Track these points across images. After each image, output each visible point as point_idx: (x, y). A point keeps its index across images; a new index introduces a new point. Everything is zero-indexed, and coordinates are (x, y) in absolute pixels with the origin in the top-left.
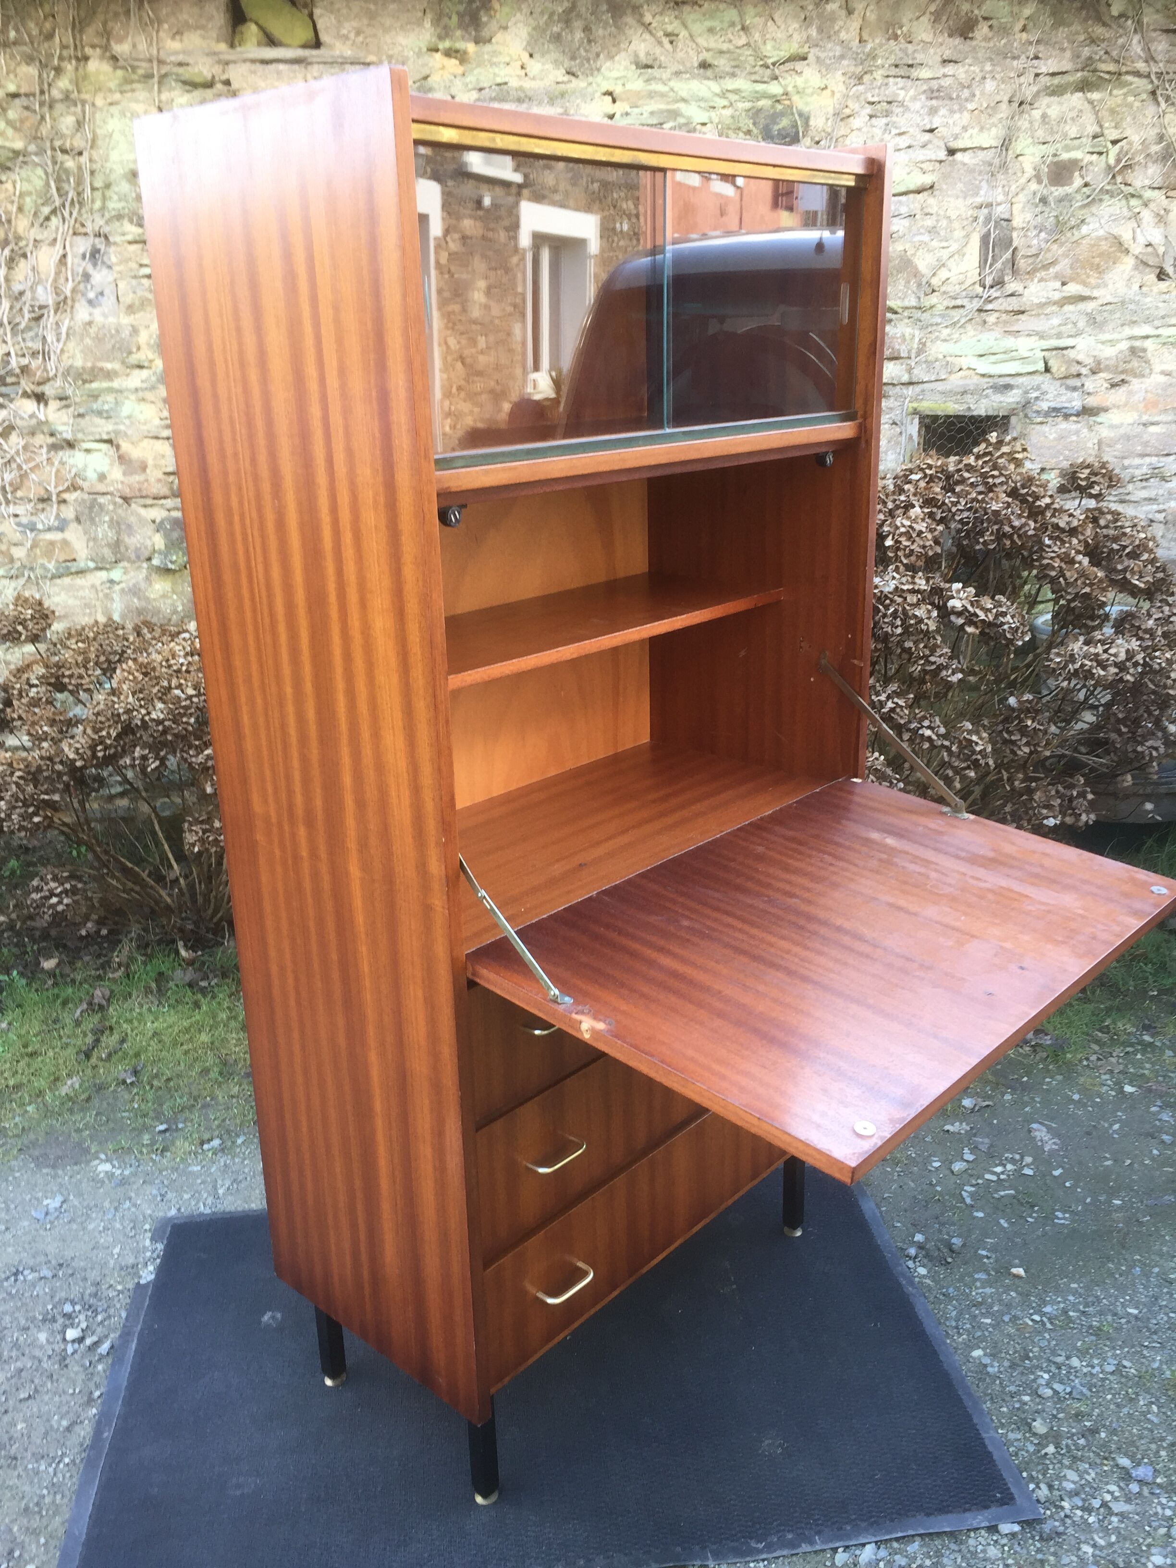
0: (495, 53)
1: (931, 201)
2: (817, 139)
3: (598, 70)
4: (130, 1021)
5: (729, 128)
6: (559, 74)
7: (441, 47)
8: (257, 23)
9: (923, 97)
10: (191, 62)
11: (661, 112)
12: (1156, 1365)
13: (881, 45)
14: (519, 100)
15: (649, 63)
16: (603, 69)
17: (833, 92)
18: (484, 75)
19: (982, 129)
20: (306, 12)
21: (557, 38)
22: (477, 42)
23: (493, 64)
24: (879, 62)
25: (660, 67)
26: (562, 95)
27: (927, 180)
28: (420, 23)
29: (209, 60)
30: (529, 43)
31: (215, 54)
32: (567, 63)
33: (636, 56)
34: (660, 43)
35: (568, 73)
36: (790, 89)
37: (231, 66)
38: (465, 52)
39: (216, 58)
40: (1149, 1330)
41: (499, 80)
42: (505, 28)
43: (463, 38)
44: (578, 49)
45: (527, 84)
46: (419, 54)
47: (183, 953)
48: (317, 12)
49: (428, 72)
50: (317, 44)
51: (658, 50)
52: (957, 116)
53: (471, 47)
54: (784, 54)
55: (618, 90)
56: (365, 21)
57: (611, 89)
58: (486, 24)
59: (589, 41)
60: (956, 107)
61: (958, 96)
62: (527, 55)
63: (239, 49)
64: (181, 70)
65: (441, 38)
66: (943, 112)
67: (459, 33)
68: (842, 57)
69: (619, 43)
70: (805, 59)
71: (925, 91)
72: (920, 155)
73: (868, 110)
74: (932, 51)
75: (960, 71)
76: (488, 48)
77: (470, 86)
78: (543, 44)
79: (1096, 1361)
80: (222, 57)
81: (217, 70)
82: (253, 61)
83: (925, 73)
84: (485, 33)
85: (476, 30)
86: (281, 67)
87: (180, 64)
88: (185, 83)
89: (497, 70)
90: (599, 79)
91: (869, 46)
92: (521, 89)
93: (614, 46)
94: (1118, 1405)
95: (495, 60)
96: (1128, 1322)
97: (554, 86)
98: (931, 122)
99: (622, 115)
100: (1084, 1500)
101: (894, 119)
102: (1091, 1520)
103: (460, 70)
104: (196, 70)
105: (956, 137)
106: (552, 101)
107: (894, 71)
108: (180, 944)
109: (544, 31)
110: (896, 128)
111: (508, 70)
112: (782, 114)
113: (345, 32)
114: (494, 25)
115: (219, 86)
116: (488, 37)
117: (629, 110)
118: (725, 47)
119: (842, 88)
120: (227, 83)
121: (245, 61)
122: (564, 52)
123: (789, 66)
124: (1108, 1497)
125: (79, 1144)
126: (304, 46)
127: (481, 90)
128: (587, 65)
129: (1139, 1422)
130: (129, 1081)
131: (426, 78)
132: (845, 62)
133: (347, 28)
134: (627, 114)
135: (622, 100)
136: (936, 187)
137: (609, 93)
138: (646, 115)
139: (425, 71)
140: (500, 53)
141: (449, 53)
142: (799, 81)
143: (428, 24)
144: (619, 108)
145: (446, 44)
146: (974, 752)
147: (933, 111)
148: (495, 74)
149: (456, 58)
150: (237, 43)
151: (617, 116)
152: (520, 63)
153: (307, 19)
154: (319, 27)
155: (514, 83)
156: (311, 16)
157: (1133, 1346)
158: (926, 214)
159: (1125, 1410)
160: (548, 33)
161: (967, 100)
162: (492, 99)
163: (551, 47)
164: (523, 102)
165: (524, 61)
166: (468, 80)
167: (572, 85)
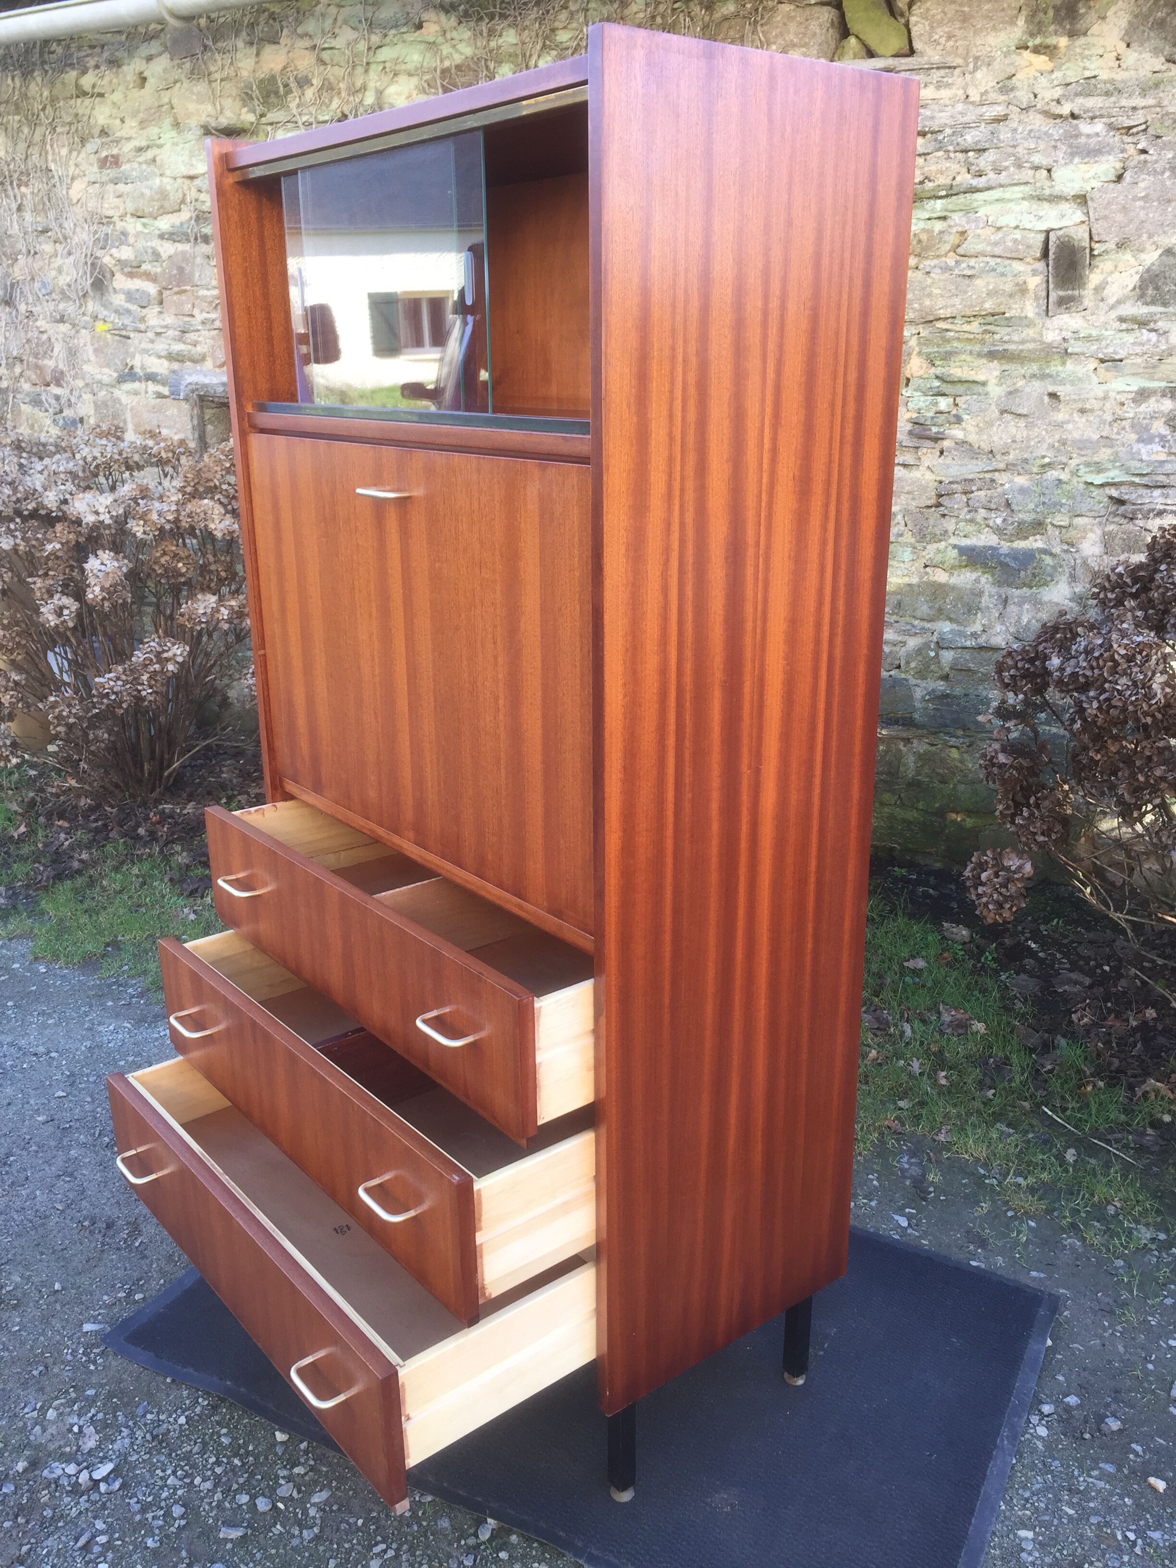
0: (1088, 46)
6: (1158, 63)
7: (1030, 44)
8: (857, 37)
14: (1108, 94)
18: (1072, 72)
20: (903, 21)
21: (1161, 24)
22: (1070, 36)
23: (1084, 57)
26: (1157, 85)
28: (1012, 22)
30: (1127, 33)
32: (1169, 50)
35: (1168, 61)
38: (1056, 47)
41: (1088, 74)
42: (1104, 18)
43: (1056, 32)
45: (1120, 76)
46: (1007, 54)
48: (913, 19)
49: (1013, 72)
50: (912, 52)
53: (1063, 42)
56: (958, 25)
58: (1083, 15)
62: (1124, 45)
63: (837, 63)
65: (1032, 35)
67: (1052, 28)
76: (1082, 40)
77: (1056, 83)
78: (1144, 31)
84: (1080, 26)
85: (1071, 24)
89: (1087, 64)
92: (1112, 82)
95: (1087, 52)
97: (1150, 75)
103: (1050, 66)
106: (1144, 93)
109: (1147, 17)
111: (1100, 62)
113: (936, 37)
114: (1093, 15)
116: (1083, 30)
122: (1165, 38)
126: (897, 55)
127: (1068, 85)
131: (1010, 78)
133: (939, 33)
139: (1011, 71)
140: (1094, 45)
141: (1037, 50)
143: (1021, 22)
145: (1038, 41)
148: (1084, 68)
149: (1044, 54)
150: (836, 58)
152: (1115, 54)
153: (903, 28)
154: (914, 34)
155: (1104, 75)
156: (907, 25)
160: (1151, 19)
162: (1077, 95)
163: (1152, 34)
164: (1112, 95)
165: (1119, 52)
166: (1054, 76)
167: (1171, 74)
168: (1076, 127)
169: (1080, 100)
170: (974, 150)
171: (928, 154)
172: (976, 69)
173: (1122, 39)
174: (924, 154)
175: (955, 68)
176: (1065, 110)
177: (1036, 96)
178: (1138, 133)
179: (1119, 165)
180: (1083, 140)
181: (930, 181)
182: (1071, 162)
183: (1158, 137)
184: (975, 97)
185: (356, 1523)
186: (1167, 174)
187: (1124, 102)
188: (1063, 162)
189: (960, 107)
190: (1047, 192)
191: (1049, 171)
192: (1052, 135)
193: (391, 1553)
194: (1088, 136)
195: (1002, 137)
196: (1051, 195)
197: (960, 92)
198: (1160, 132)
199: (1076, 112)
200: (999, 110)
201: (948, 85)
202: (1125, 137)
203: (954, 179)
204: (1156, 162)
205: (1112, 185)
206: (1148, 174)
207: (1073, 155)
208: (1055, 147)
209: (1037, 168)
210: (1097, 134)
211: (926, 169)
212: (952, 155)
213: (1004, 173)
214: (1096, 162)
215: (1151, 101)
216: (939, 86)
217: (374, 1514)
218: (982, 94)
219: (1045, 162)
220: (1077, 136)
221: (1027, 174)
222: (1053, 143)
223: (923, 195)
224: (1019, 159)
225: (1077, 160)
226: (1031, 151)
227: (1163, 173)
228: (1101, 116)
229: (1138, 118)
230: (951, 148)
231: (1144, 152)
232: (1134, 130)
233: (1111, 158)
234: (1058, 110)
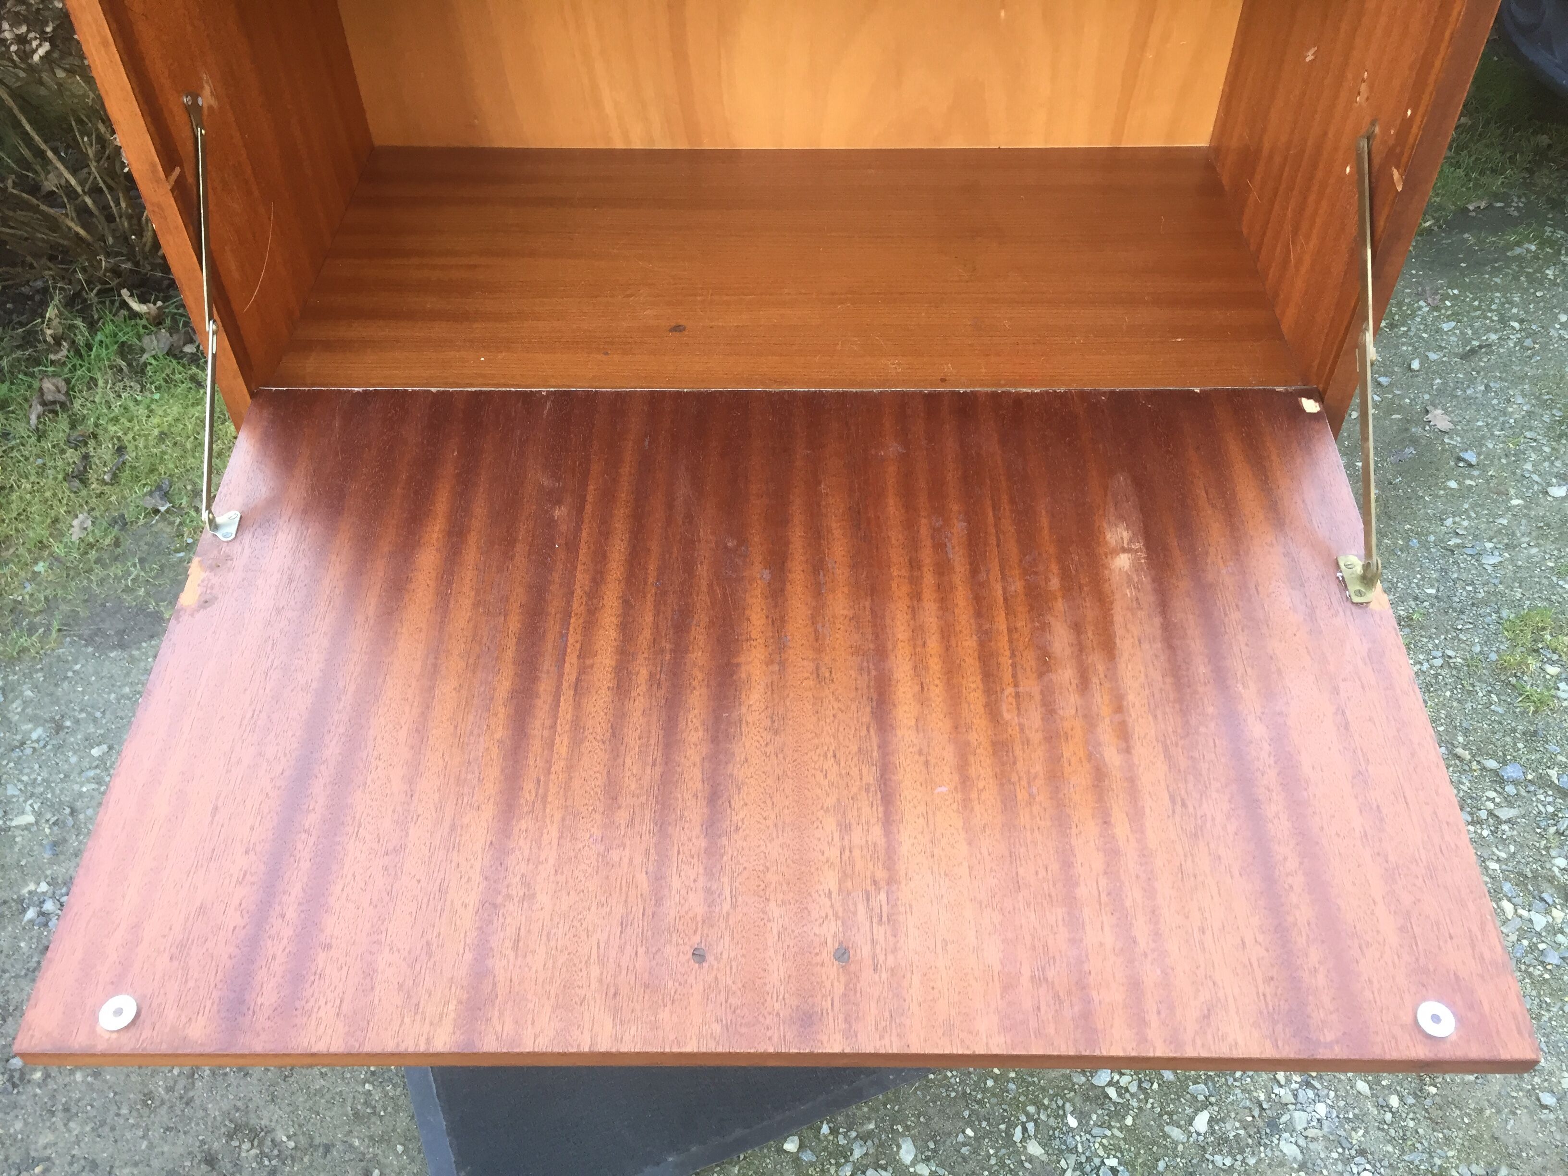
4: (115, 420)
12: (1477, 649)
40: (1455, 610)
47: (136, 306)
79: (1421, 657)
94: (1459, 702)
96: (1432, 605)
100: (1471, 814)
102: (1485, 833)
108: (125, 293)
124: (1490, 805)
125: (141, 609)
129: (1485, 715)
130: (162, 509)
157: (1447, 632)
159: (1469, 705)
185: (966, 1136)
193: (1031, 1126)
217: (966, 1113)
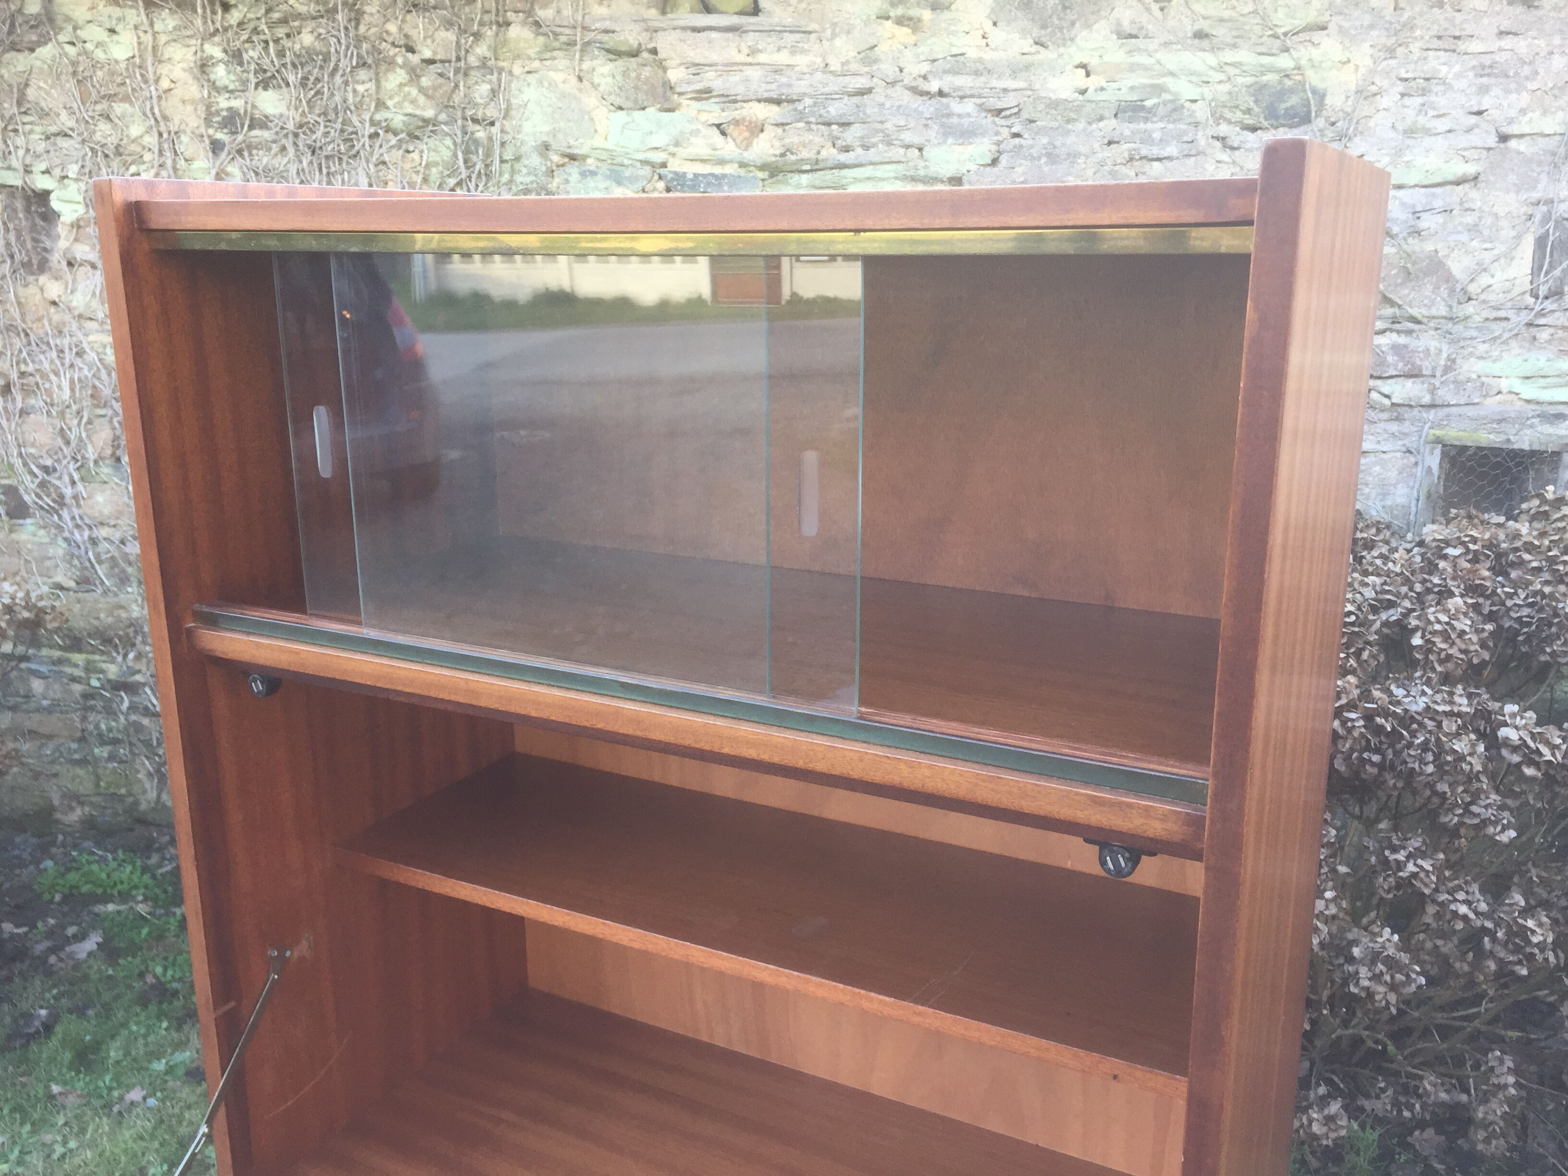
0: (953, 21)
1: (1474, 194)
2: (1333, 120)
3: (1072, 40)
5: (1224, 106)
6: (1027, 45)
7: (892, 14)
9: (1471, 74)
10: (618, 29)
11: (1144, 86)
13: (1421, 14)
14: (977, 73)
15: (1134, 32)
16: (1078, 40)
17: (1357, 67)
18: (939, 46)
19: (1545, 112)
21: (1026, 5)
22: (934, 9)
23: (950, 33)
24: (1418, 33)
25: (1146, 37)
26: (1027, 68)
27: (1471, 169)
29: (637, 28)
30: (993, 11)
31: (644, 20)
32: (1036, 32)
33: (1119, 24)
34: (1148, 10)
35: (1036, 43)
36: (1303, 62)
37: (660, 34)
38: (919, 20)
39: (644, 25)
41: (955, 51)
44: (1050, 17)
45: (988, 56)
46: (867, 23)
49: (875, 42)
50: (756, 11)
51: (1145, 18)
52: (1513, 96)
53: (926, 15)
54: (1299, 23)
55: (1093, 62)
57: (1085, 61)
59: (1065, 8)
60: (1513, 86)
61: (1516, 74)
62: (991, 23)
63: (669, 16)
64: (605, 38)
65: (893, 5)
66: (1495, 91)
68: (1372, 27)
69: (1099, 10)
70: (1324, 28)
71: (1474, 67)
72: (1463, 141)
73: (1401, 87)
74: (1486, 21)
75: (1521, 45)
76: (946, 15)
77: (922, 58)
78: (1011, 11)
80: (651, 24)
81: (644, 38)
82: (684, 29)
83: (1475, 46)
86: (714, 35)
87: (606, 31)
88: (608, 51)
89: (953, 40)
90: (1072, 50)
91: (1406, 15)
92: (980, 60)
93: (1093, 13)
95: (952, 28)
97: (1019, 57)
98: (1479, 103)
99: (1096, 90)
101: (1433, 98)
103: (912, 39)
104: (622, 38)
105: (1511, 121)
106: (1014, 74)
107: (1436, 43)
110: (1434, 109)
111: (967, 40)
112: (1292, 91)
115: (645, 55)
116: (947, 4)
117: (1104, 85)
118: (1227, 14)
119: (1369, 62)
120: (654, 51)
121: (674, 29)
122: (1033, 19)
123: (1303, 36)
126: (741, 13)
127: (934, 61)
128: (1059, 35)
131: (873, 48)
132: (1374, 33)
134: (1102, 89)
135: (1097, 74)
136: (1481, 178)
137: (1083, 66)
138: (1124, 90)
139: (872, 41)
140: (959, 21)
141: (900, 21)
142: (1316, 53)
144: (1093, 82)
145: (899, 11)
146: (1528, 942)
147: (1483, 90)
148: (951, 45)
149: (908, 26)
150: (668, 9)
151: (1090, 91)
152: (981, 32)
155: (972, 53)
158: (1466, 210)
161: (1527, 78)
162: (945, 72)
163: (1019, 14)
164: (981, 75)
165: (986, 30)
166: (920, 50)
167: (1040, 57)
168: (947, 106)
169: (949, 78)
170: (838, 124)
171: (787, 124)
172: (834, 36)
173: (988, 17)
174: (783, 124)
175: (810, 33)
176: (934, 86)
177: (901, 71)
178: (1010, 116)
179: (994, 148)
180: (955, 120)
181: (792, 153)
182: (944, 142)
183: (1032, 121)
184: (835, 66)
186: (1044, 160)
187: (994, 83)
188: (936, 142)
189: (819, 76)
190: (922, 173)
191: (920, 150)
192: (922, 113)
194: (960, 116)
195: (868, 111)
196: (926, 176)
197: (819, 60)
198: (1033, 116)
199: (946, 90)
200: (862, 82)
201: (804, 51)
202: (997, 119)
203: (819, 153)
204: (1032, 147)
205: (988, 169)
206: (1025, 158)
207: (946, 135)
208: (926, 126)
209: (908, 147)
210: (969, 115)
211: (787, 141)
212: (814, 127)
213: (872, 150)
214: (971, 143)
215: (1022, 84)
216: (794, 51)
218: (843, 64)
219: (917, 140)
220: (949, 115)
221: (898, 153)
222: (925, 122)
223: (784, 169)
224: (888, 136)
225: (950, 140)
226: (900, 128)
227: (1039, 158)
228: (972, 96)
229: (1009, 101)
230: (813, 120)
231: (1017, 135)
232: (1008, 113)
233: (985, 140)
234: (925, 86)
